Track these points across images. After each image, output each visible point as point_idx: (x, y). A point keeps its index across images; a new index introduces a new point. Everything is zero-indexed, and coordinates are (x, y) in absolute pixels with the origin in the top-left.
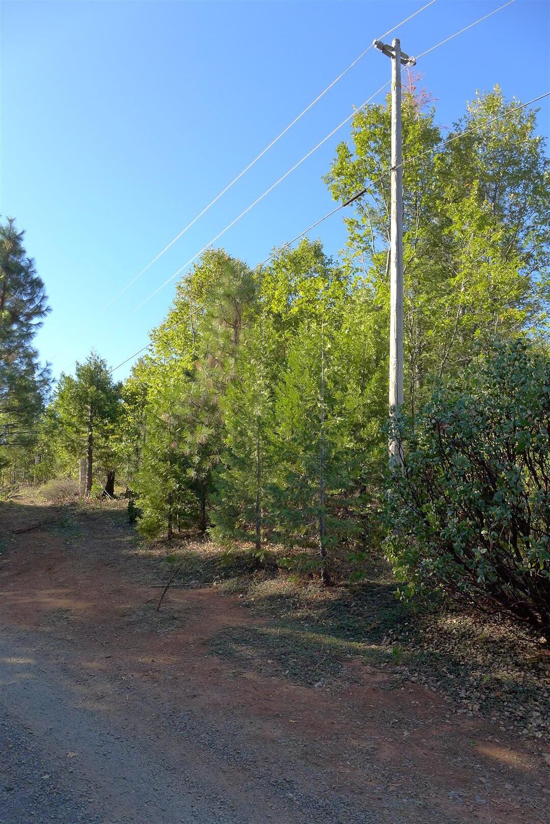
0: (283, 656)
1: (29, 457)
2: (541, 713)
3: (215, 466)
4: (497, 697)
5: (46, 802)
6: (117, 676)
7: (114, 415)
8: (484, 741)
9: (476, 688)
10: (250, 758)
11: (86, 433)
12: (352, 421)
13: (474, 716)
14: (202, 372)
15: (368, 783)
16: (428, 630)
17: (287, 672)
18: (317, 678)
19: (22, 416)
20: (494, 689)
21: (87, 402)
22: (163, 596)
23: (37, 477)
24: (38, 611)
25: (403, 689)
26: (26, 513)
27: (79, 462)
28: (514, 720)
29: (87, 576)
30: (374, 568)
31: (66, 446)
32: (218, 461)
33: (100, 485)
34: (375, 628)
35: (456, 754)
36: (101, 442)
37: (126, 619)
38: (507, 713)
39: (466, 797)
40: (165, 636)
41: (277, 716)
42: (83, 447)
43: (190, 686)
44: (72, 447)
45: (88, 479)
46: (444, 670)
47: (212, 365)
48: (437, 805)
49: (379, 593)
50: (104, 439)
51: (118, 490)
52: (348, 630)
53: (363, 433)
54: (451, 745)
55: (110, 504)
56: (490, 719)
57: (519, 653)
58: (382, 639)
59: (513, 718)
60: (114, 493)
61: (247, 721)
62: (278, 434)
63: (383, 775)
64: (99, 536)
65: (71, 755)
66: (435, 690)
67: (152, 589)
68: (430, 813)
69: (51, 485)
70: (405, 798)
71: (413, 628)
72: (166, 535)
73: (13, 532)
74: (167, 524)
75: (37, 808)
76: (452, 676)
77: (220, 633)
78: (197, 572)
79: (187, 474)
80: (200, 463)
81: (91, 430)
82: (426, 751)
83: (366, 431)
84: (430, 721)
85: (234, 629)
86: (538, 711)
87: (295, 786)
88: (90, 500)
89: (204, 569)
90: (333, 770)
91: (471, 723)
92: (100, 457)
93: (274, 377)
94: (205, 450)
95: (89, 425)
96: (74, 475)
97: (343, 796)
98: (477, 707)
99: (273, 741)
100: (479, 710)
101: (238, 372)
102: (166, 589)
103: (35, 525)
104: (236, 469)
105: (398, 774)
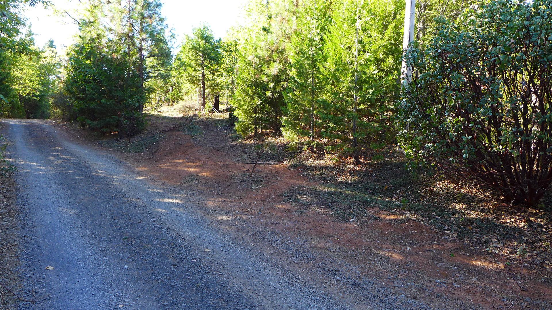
0: (330, 204)
1: (166, 88)
2: (498, 239)
3: (284, 89)
4: (469, 230)
5: (195, 272)
6: (230, 211)
7: (217, 59)
8: (460, 254)
9: (455, 225)
10: (313, 257)
11: (200, 71)
12: (376, 58)
13: (453, 240)
14: (274, 27)
15: (386, 273)
16: (423, 191)
17: (333, 212)
18: (351, 216)
19: (160, 60)
20: (467, 226)
21: (200, 51)
22: (254, 168)
23: (172, 100)
24: (180, 175)
25: (406, 224)
26: (167, 121)
27: (197, 89)
28: (479, 243)
29: (206, 157)
30: (387, 154)
31: (188, 80)
32: (286, 85)
33: (210, 104)
34: (388, 189)
35: (441, 261)
36: (210, 77)
37: (232, 181)
38: (475, 239)
39: (447, 284)
40: (256, 190)
41: (328, 236)
42: (199, 80)
43: (273, 218)
44: (192, 80)
45: (203, 100)
46: (434, 214)
47: (282, 22)
48: (429, 287)
49: (391, 169)
50: (211, 75)
51: (222, 107)
52: (371, 190)
53: (383, 66)
54: (438, 256)
55: (217, 116)
56: (464, 242)
57: (484, 205)
58: (393, 196)
59: (479, 242)
60: (219, 109)
61: (310, 238)
62: (326, 67)
63: (395, 270)
64: (212, 134)
65: (207, 250)
66: (427, 225)
67: (246, 165)
68: (425, 291)
69: (180, 104)
70: (409, 282)
71: (414, 190)
72: (253, 134)
73: (161, 131)
74: (253, 127)
75: (191, 276)
76: (439, 218)
77: (290, 190)
78: (274, 155)
79: (266, 95)
80: (274, 87)
81: (204, 69)
82: (422, 258)
83: (385, 64)
84: (425, 242)
85: (298, 187)
86: (496, 239)
87: (341, 273)
88: (205, 113)
89: (278, 154)
90: (363, 266)
91: (451, 244)
92: (209, 87)
93: (323, 29)
94: (277, 79)
95: (202, 66)
96: (194, 99)
97: (370, 279)
98: (455, 235)
99: (326, 249)
100: (457, 237)
101: (299, 26)
102: (255, 165)
103: (172, 127)
104: (298, 91)
105: (404, 270)
